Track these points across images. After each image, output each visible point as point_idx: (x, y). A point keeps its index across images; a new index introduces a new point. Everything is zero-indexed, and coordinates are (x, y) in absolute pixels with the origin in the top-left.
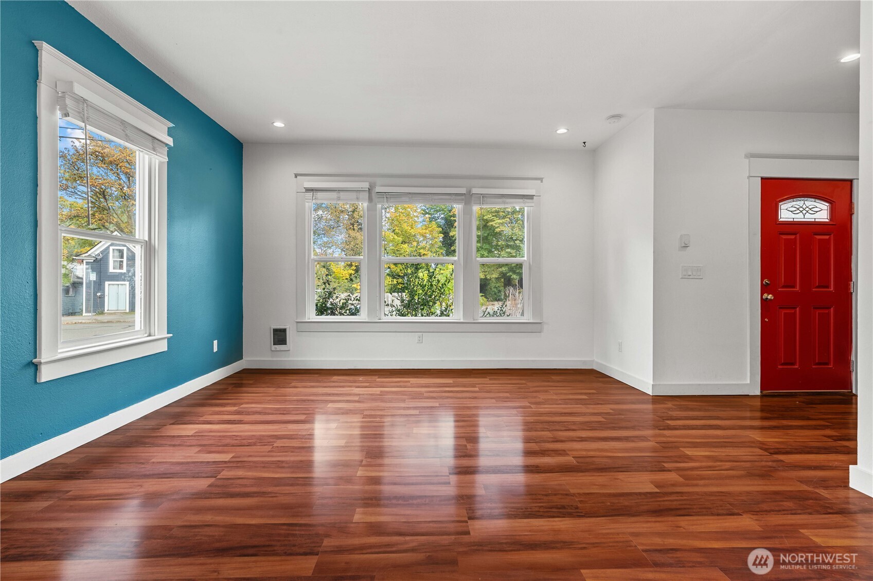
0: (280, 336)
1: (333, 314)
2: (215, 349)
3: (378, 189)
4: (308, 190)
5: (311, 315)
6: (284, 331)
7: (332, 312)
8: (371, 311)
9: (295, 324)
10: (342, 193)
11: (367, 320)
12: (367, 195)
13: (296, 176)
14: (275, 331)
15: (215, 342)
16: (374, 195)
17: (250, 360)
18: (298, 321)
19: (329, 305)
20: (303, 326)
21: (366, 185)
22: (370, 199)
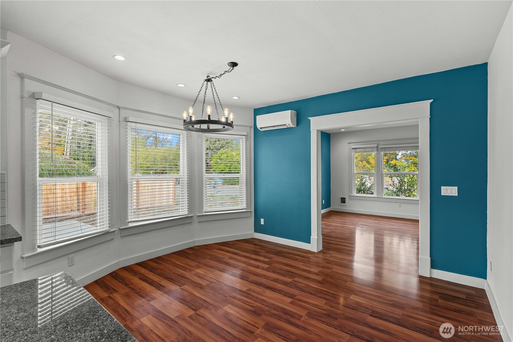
0: (343, 200)
1: (364, 193)
2: (323, 203)
3: (380, 147)
4: (353, 149)
5: (355, 193)
6: (345, 198)
7: (364, 192)
8: (378, 193)
9: (349, 196)
10: (366, 149)
11: (376, 197)
12: (376, 149)
13: (349, 144)
14: (341, 198)
15: (324, 200)
16: (379, 148)
17: (333, 207)
18: (349, 195)
19: (362, 189)
20: (352, 198)
21: (376, 145)
22: (377, 150)
